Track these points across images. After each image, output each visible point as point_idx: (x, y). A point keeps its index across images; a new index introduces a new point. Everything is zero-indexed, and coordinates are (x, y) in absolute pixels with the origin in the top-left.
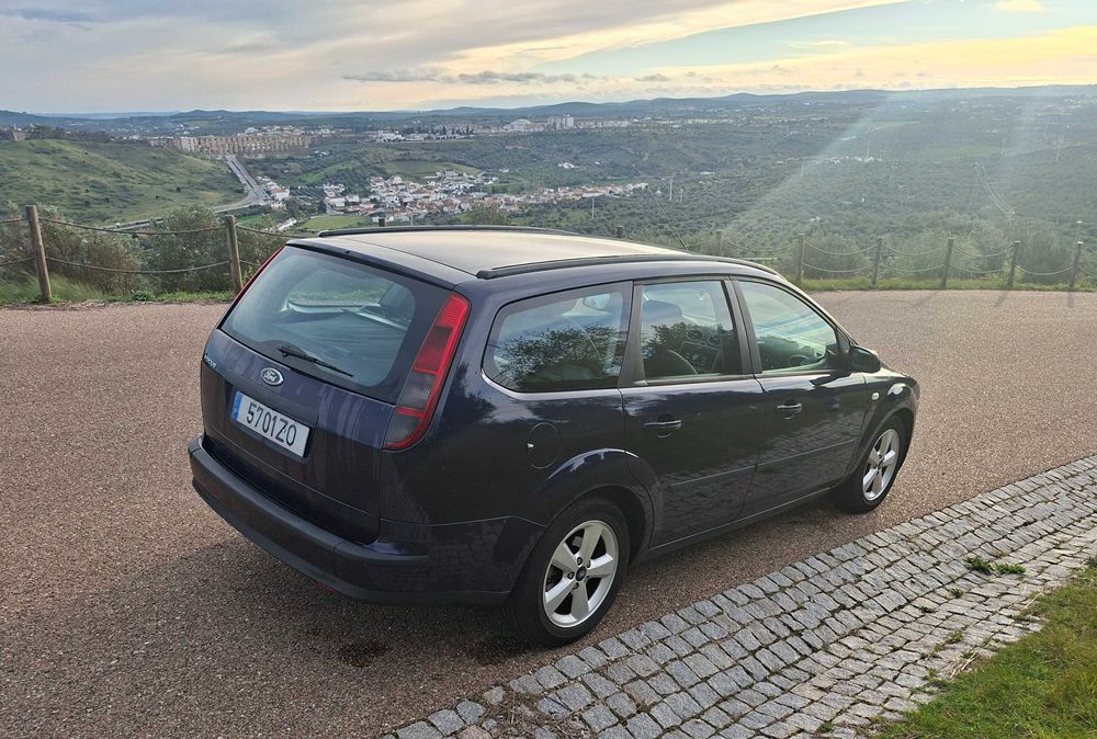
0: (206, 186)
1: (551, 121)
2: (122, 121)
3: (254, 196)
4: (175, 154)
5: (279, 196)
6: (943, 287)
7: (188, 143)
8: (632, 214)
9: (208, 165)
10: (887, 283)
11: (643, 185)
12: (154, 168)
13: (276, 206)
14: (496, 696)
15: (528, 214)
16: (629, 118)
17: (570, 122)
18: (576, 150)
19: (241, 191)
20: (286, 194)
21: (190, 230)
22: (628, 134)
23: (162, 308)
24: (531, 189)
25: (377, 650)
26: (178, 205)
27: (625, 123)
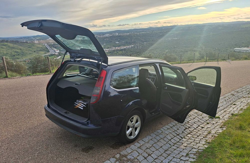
0: (40, 50)
1: (113, 34)
2: (21, 38)
3: (51, 52)
4: (33, 44)
5: (57, 52)
6: (194, 62)
7: (36, 42)
8: (131, 51)
9: (41, 46)
10: (183, 62)
11: (133, 46)
12: (29, 47)
13: (56, 54)
14: (118, 156)
15: (110, 53)
16: (129, 33)
17: (117, 34)
18: (119, 40)
19: (48, 51)
20: (58, 51)
21: (38, 60)
22: (129, 36)
23: (34, 77)
24: (110, 48)
25: (90, 148)
26: (35, 55)
27: (128, 34)
